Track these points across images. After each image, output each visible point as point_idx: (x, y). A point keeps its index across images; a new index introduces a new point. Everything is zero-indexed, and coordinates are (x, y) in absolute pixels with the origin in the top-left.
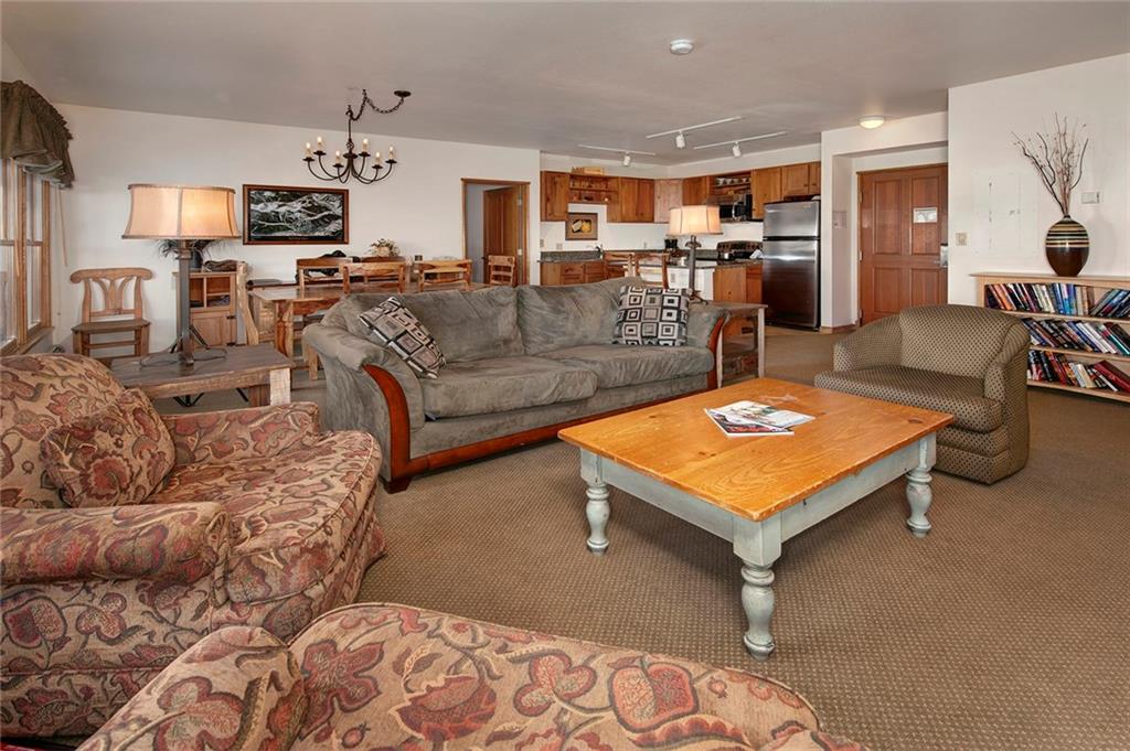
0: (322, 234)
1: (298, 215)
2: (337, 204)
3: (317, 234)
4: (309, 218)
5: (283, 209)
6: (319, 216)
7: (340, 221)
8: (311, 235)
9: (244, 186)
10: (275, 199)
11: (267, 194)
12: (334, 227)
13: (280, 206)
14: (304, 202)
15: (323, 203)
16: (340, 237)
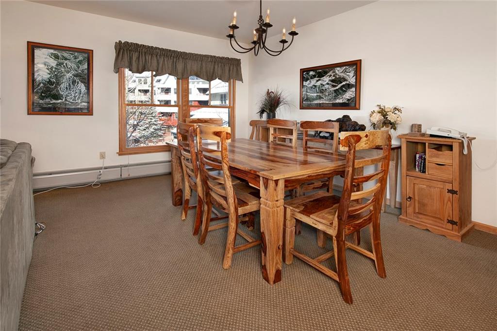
0: (341, 101)
1: (327, 86)
2: (352, 74)
3: (338, 101)
4: (333, 89)
5: (319, 83)
6: (339, 86)
7: (353, 89)
8: (334, 102)
9: (301, 70)
10: (314, 76)
11: (311, 73)
12: (350, 94)
13: (317, 81)
14: (331, 76)
15: (342, 75)
16: (353, 104)
